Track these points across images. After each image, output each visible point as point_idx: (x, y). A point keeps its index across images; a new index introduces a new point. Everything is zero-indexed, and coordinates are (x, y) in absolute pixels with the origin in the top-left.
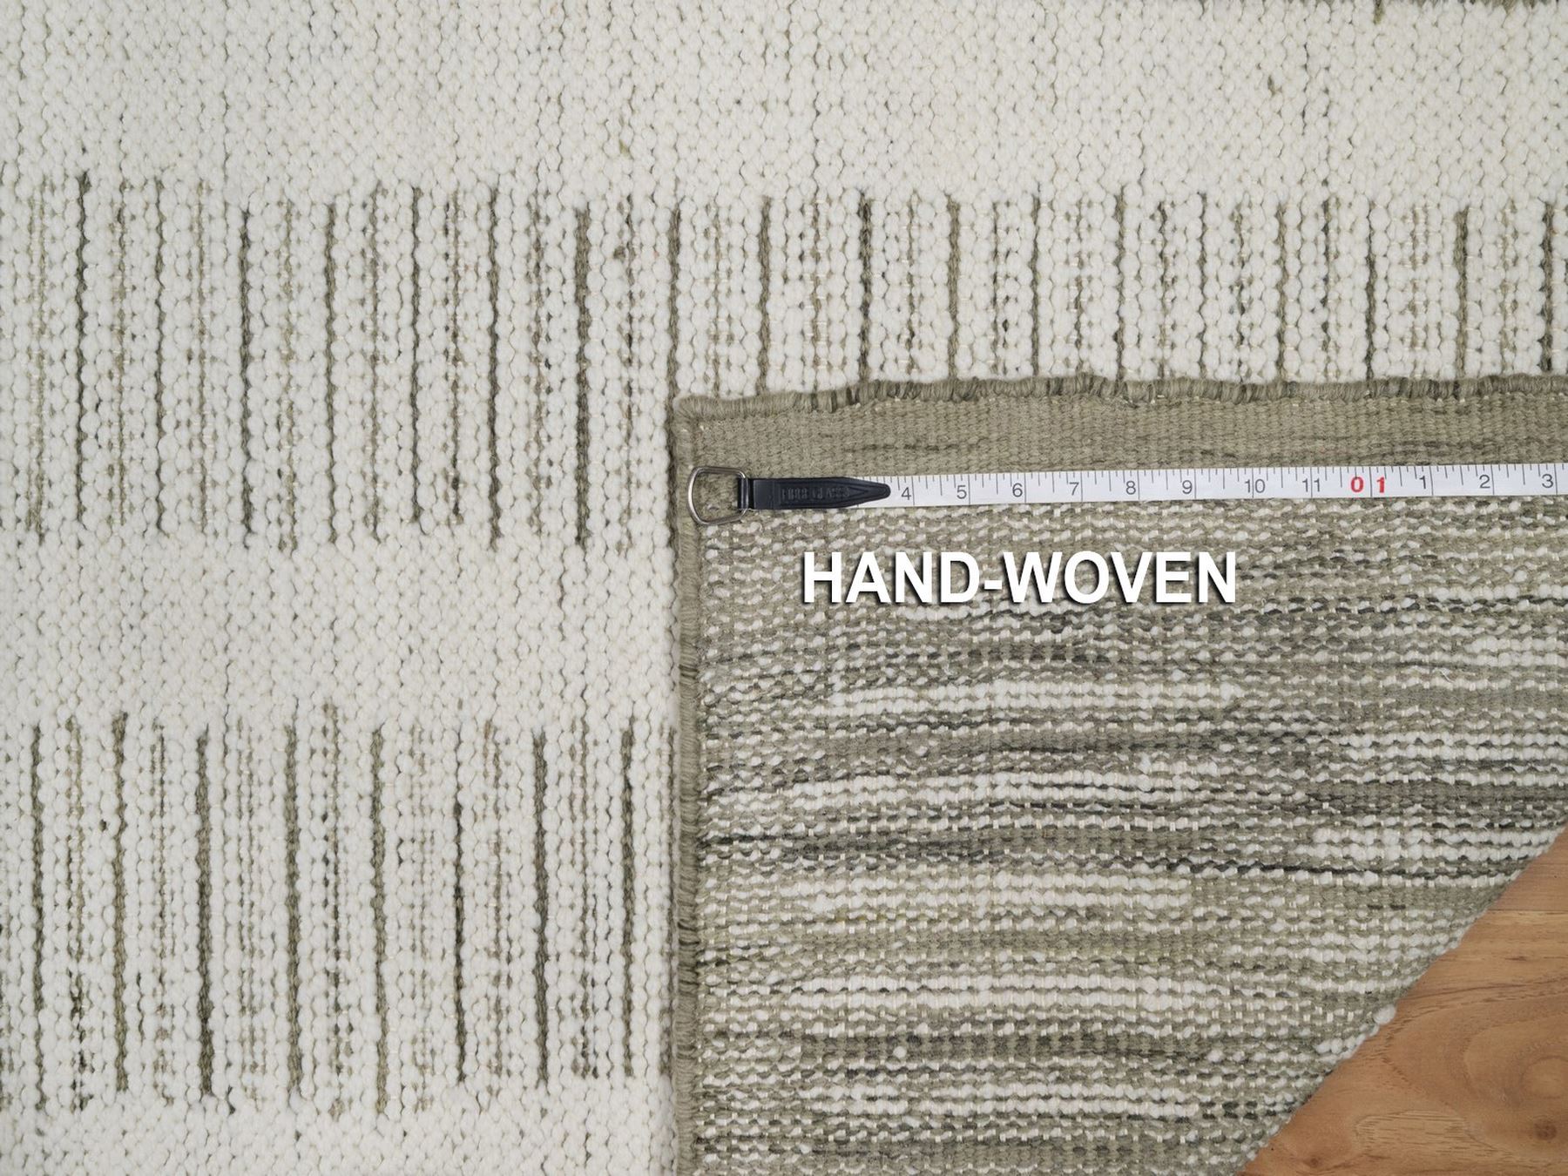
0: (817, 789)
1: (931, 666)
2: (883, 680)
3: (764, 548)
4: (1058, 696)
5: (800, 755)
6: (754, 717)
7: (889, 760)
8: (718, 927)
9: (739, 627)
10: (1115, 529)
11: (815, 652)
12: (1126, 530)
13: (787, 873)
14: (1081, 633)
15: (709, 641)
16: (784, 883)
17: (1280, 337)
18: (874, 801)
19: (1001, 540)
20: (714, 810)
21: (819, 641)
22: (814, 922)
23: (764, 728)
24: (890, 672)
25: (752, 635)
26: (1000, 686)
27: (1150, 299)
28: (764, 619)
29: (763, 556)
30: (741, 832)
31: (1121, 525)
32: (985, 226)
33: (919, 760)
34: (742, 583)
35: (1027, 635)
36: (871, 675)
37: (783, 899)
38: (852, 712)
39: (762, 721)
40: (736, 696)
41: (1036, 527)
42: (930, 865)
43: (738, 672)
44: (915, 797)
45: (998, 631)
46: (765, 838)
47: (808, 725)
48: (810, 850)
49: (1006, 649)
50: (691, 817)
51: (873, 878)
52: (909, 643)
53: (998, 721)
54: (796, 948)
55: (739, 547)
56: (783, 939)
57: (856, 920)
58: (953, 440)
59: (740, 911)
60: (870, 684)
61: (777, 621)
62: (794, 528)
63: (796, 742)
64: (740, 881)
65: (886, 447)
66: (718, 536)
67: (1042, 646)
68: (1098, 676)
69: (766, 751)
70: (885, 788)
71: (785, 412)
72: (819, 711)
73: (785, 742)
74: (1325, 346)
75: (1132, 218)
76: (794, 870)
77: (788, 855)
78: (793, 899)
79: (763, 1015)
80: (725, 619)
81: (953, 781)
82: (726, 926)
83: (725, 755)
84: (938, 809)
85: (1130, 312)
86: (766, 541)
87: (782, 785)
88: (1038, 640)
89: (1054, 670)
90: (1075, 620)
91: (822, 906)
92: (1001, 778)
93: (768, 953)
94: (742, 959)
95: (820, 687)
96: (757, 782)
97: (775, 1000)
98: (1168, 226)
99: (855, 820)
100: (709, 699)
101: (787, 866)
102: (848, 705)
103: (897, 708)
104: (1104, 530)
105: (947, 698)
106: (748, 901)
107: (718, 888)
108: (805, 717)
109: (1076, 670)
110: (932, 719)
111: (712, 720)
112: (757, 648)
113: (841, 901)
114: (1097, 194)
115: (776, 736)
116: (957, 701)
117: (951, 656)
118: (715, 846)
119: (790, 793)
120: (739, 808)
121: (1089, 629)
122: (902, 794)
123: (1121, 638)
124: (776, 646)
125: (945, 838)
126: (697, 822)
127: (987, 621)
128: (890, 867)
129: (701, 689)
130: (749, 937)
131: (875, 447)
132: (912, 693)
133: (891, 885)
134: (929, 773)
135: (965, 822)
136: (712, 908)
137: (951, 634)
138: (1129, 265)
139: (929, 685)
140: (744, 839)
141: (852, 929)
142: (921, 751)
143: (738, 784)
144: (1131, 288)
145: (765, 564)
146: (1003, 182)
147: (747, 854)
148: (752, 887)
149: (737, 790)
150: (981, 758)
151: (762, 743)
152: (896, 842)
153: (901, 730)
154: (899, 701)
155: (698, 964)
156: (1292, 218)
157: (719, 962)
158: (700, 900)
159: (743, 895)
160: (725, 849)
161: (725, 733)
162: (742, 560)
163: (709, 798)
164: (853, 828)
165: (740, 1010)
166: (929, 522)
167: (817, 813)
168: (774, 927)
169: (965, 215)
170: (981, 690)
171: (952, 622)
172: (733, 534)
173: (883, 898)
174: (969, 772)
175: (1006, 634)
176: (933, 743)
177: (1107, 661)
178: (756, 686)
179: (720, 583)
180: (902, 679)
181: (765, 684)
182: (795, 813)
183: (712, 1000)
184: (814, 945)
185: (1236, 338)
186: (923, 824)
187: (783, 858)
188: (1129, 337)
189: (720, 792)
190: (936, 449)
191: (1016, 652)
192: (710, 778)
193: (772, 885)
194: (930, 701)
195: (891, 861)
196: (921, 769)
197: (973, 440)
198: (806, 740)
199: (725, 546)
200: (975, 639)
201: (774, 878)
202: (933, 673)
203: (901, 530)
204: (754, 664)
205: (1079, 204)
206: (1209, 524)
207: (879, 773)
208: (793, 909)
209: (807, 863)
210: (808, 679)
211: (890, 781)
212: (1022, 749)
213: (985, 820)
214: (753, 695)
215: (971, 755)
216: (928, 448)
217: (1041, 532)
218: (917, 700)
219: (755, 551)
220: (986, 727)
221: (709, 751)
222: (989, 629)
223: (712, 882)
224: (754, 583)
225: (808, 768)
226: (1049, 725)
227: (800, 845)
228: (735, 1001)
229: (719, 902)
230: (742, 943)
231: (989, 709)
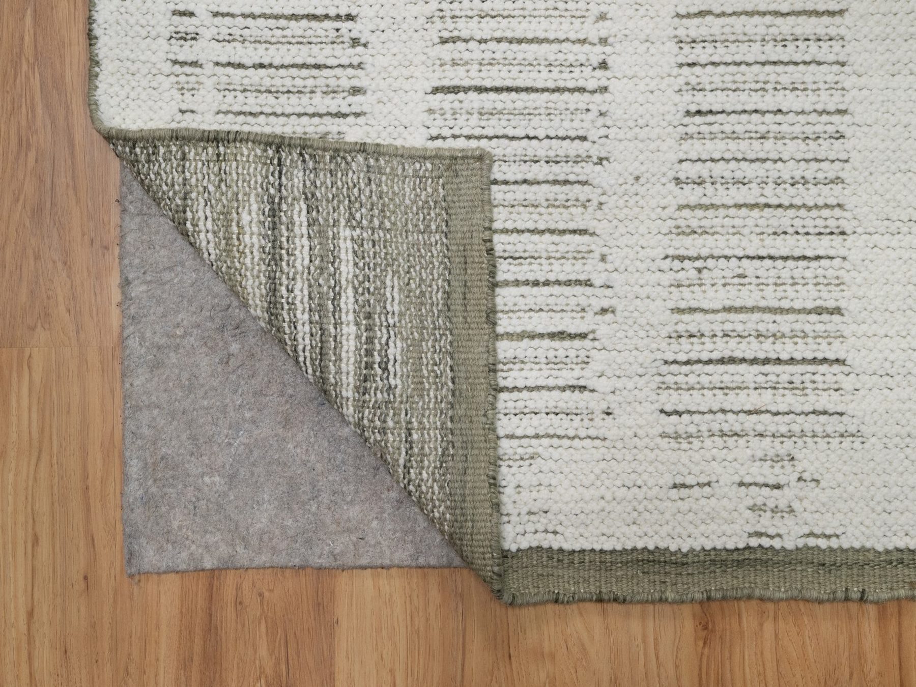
0: (304, 218)
1: (364, 289)
2: (357, 261)
3: (420, 196)
4: (347, 364)
5: (321, 210)
6: (339, 183)
7: (317, 262)
8: (236, 155)
9: (384, 178)
10: (429, 402)
11: (371, 221)
12: (429, 408)
13: (262, 197)
14: (378, 379)
15: (377, 160)
16: (257, 195)
17: (780, 206)
18: (297, 252)
19: (423, 334)
20: (295, 156)
21: (376, 222)
22: (238, 213)
23: (334, 189)
24: (361, 264)
25: (379, 186)
26: (353, 329)
27: (797, 129)
28: (387, 193)
29: (416, 195)
30: (284, 172)
31: (431, 406)
32: (833, 32)
33: (316, 280)
34: (404, 182)
35: (378, 347)
36: (360, 254)
37: (249, 195)
38: (341, 241)
39: (337, 188)
40: (350, 174)
41: (429, 355)
42: (266, 284)
43: (362, 175)
44: (298, 277)
45: (380, 330)
46: (280, 185)
47: (336, 214)
48: (273, 214)
49: (371, 334)
50: (293, 142)
51: (258, 250)
52: (375, 276)
53: (336, 328)
54: (225, 202)
55: (420, 182)
56: (230, 195)
57: (238, 239)
58: (469, 308)
59: (244, 169)
60: (355, 252)
61: (386, 200)
62: (429, 214)
63: (327, 207)
64: (259, 169)
65: (466, 269)
66: (427, 170)
67: (372, 356)
68: (357, 388)
69: (323, 189)
70: (303, 260)
71: (483, 211)
72: (343, 222)
73: (327, 200)
74: (775, 233)
75: (836, 118)
76: (263, 203)
77: (272, 197)
78: (249, 201)
79: (193, 181)
80: (388, 170)
81: (306, 299)
82: (236, 160)
83: (322, 165)
84: (292, 291)
85: (791, 117)
86: (423, 197)
87: (306, 198)
88: (376, 353)
89: (361, 362)
90: (385, 375)
91: (245, 218)
92: (307, 328)
93: (223, 185)
94: (220, 169)
95: (354, 223)
96: (308, 183)
97: (201, 189)
98: (833, 141)
99: (288, 241)
100: (349, 158)
101: (266, 198)
102: (345, 239)
103: (343, 268)
104: (428, 395)
105: (347, 298)
106: (249, 174)
107: (256, 156)
108: (339, 214)
109: (360, 375)
110: (337, 289)
111: (339, 159)
112: (374, 186)
113: (247, 229)
114: (848, 98)
115: (330, 196)
116: (346, 304)
117: (368, 301)
118: (277, 155)
119: (302, 202)
120: (295, 172)
121: (380, 384)
122: (300, 268)
123: (376, 402)
124: (374, 198)
125: (278, 294)
126: (289, 145)
127: (385, 324)
128: (264, 260)
129: (353, 154)
130: (230, 174)
131: (466, 263)
132: (350, 276)
133: (256, 259)
134: (310, 286)
135: (286, 307)
136: (246, 152)
137: (379, 301)
138: (813, 117)
139: (354, 288)
140: (280, 173)
141: (234, 236)
142: (321, 281)
143: (308, 172)
144: (802, 118)
145: (412, 196)
146: (854, 43)
147: (273, 174)
148: (255, 176)
149: (305, 170)
150: (317, 317)
151: (327, 188)
152: (276, 265)
153: (332, 269)
154: (347, 270)
155: (218, 142)
156: (837, 212)
157: (218, 155)
158: (250, 144)
159: (251, 170)
160: (276, 162)
161: (333, 166)
162: (414, 184)
163: (301, 154)
164: (284, 239)
165: (196, 167)
166: (431, 292)
167: (292, 217)
168: (235, 189)
169: (837, 20)
170: (351, 317)
171: (385, 302)
172: (427, 178)
173: (249, 256)
174: (310, 310)
175: (379, 334)
176: (325, 288)
177: (364, 394)
178: (355, 186)
179: (404, 169)
180: (357, 271)
181: (356, 190)
182: (292, 204)
183: (200, 150)
184: (226, 214)
185: (779, 181)
186: (285, 282)
187: (270, 196)
188: (779, 118)
189: (304, 161)
190: (465, 299)
191: (370, 341)
192: (310, 155)
193: (256, 189)
194: (346, 288)
195: (267, 261)
196: (312, 281)
197: (469, 320)
198: (328, 213)
199: (421, 173)
200: (376, 316)
201: (260, 190)
202: (360, 290)
203: (427, 276)
204: (366, 185)
205: (843, 89)
206: (432, 458)
207: (311, 256)
208: (244, 201)
209: (267, 210)
210: (358, 216)
211: (307, 262)
212: (321, 341)
213: (287, 320)
214: (350, 184)
215: (319, 311)
216: (465, 293)
217: (427, 358)
218: (347, 280)
219: (418, 190)
220: (333, 321)
221: (324, 157)
222: (381, 325)
223: (259, 152)
224: (404, 189)
225: (314, 213)
226: (333, 358)
227: (276, 206)
228: (200, 164)
229: (248, 156)
230: (228, 169)
231: (342, 323)
